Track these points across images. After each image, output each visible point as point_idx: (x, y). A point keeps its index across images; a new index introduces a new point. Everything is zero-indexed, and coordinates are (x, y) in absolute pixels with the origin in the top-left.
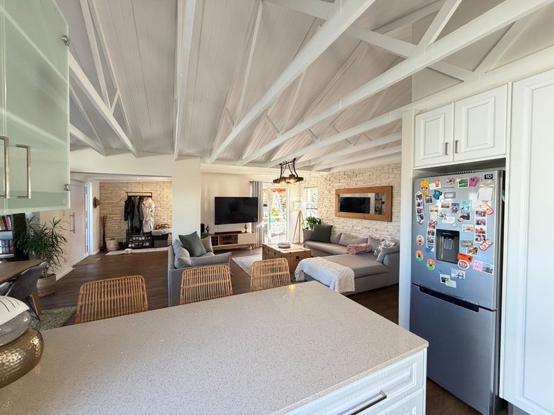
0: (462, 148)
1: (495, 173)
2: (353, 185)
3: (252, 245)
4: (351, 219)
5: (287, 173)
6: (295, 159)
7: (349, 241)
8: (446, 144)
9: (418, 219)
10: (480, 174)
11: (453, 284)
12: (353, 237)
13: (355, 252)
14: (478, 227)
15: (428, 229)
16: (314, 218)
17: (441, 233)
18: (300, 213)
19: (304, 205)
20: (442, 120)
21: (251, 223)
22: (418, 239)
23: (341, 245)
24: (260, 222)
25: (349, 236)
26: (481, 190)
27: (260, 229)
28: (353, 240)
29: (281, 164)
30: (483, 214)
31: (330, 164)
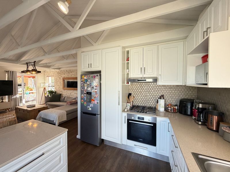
0: (92, 66)
1: (99, 74)
2: (70, 76)
3: (8, 109)
4: (70, 90)
5: (31, 68)
6: (35, 62)
7: (68, 99)
8: (89, 64)
9: (82, 89)
10: (96, 75)
11: (90, 109)
12: (70, 98)
13: (70, 104)
14: (95, 90)
15: (84, 92)
16: (52, 91)
17: (87, 93)
18: (45, 88)
19: (47, 85)
20: (88, 56)
21: (7, 96)
22: (82, 96)
23: (65, 102)
24: (16, 94)
25: (69, 98)
26: (96, 79)
27: (16, 99)
28: (70, 99)
29: (26, 63)
30: (96, 87)
31: (58, 66)
